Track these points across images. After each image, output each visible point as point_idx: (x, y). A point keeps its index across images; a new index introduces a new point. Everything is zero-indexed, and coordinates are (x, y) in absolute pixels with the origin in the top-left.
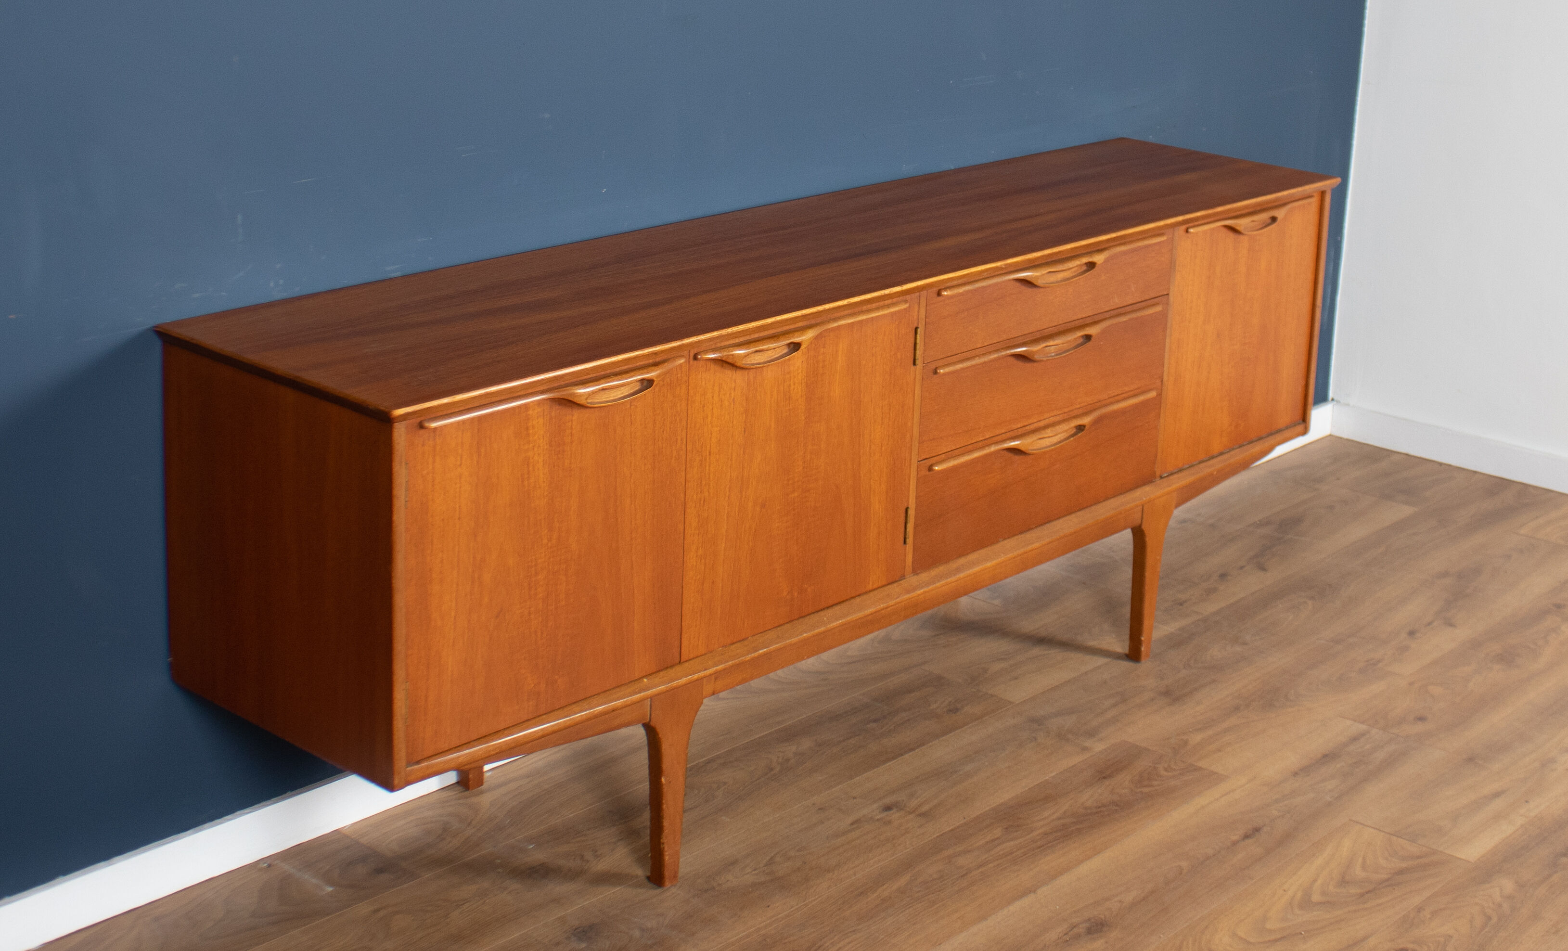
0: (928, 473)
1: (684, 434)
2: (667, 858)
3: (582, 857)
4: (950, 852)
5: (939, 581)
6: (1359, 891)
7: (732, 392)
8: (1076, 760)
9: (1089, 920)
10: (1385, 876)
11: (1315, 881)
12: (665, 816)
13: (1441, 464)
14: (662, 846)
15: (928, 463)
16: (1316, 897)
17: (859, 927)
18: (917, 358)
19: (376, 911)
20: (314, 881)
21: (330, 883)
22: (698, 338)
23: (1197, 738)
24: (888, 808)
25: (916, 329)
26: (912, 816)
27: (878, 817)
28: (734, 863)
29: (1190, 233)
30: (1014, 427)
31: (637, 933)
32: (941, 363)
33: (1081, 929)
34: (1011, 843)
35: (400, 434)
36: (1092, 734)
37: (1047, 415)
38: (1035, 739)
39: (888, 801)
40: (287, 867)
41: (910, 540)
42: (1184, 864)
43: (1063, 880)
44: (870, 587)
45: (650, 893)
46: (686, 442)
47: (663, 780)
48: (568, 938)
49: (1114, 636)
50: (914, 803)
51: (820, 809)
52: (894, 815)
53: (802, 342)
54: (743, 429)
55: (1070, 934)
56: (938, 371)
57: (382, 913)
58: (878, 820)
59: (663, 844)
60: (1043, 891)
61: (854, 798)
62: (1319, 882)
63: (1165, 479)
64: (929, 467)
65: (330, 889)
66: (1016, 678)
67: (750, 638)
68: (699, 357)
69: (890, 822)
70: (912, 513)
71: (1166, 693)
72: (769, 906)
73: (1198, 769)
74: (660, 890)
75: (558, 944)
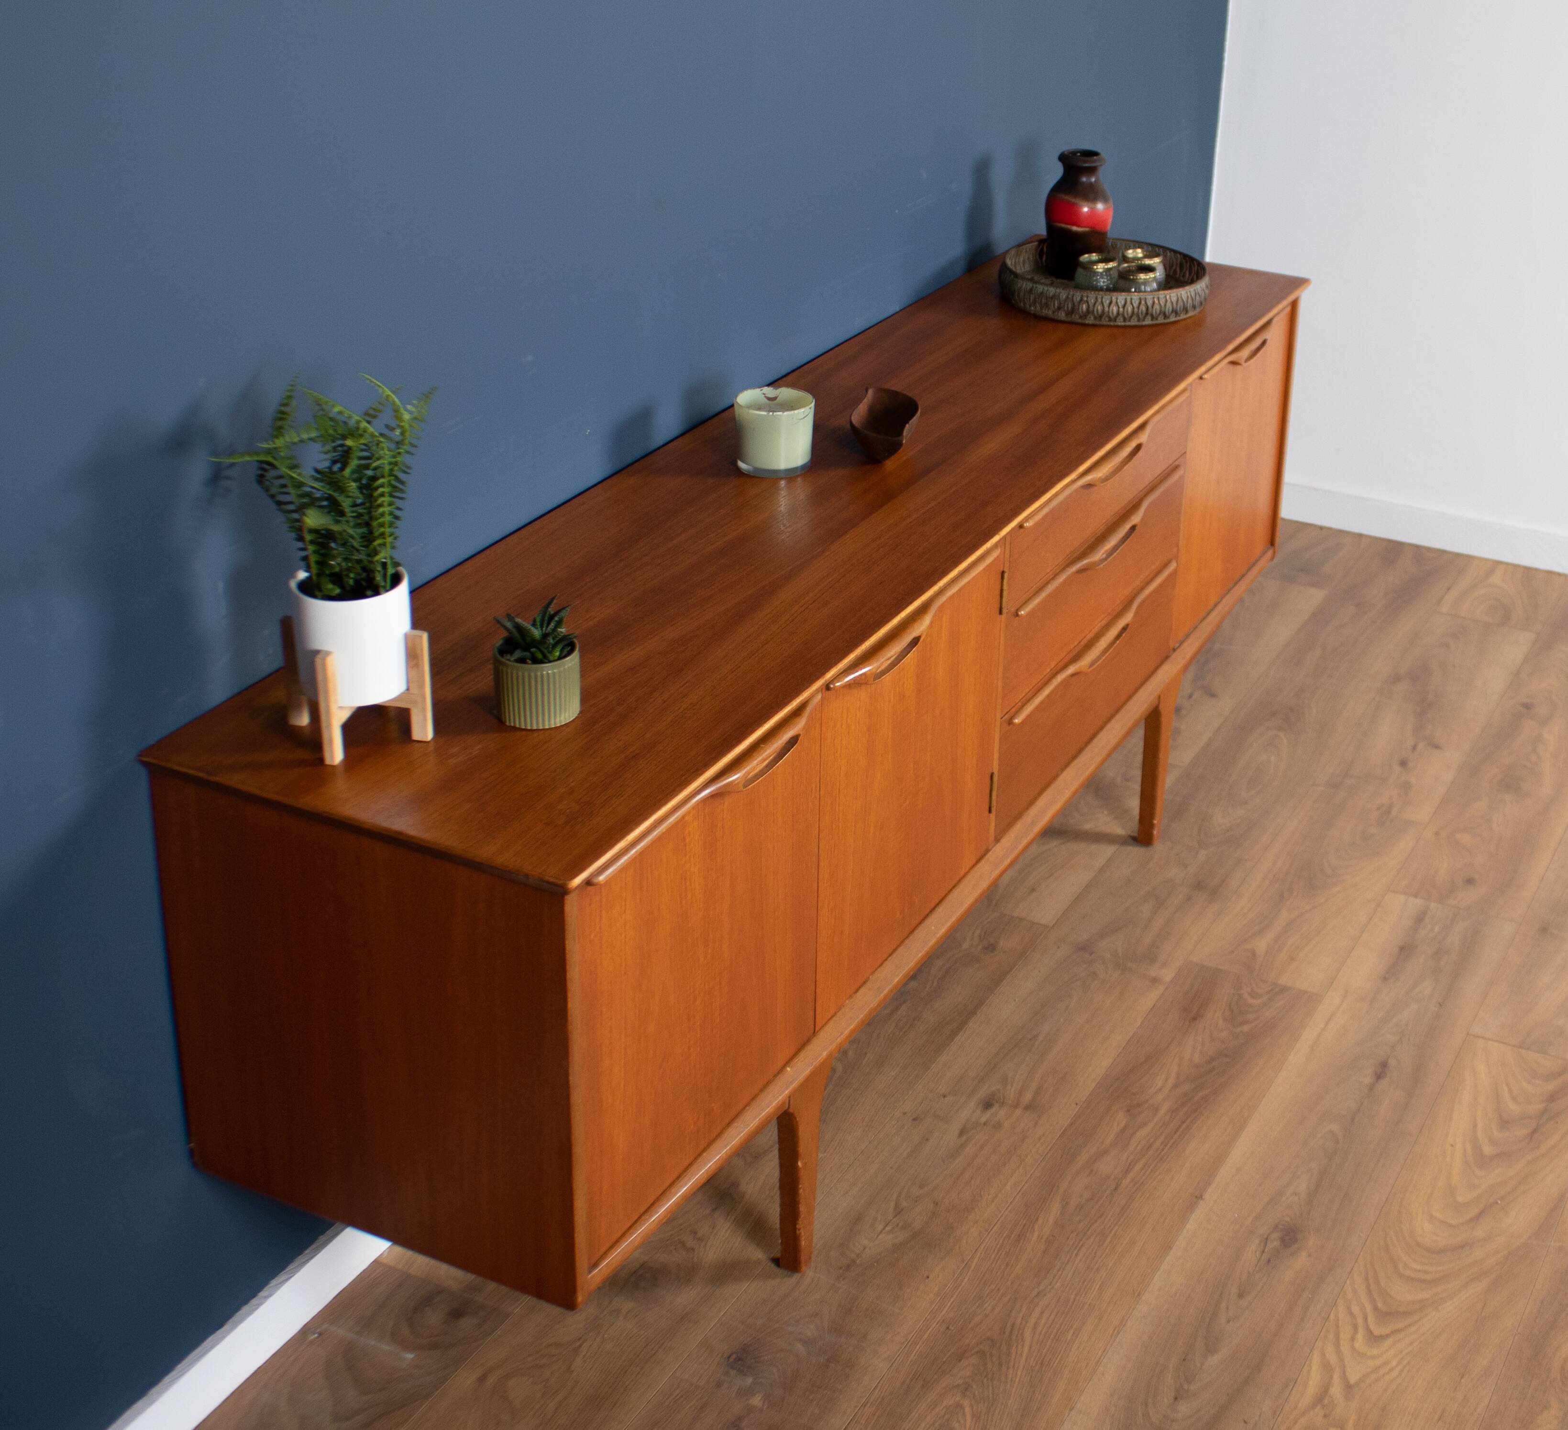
0: (1008, 729)
1: (818, 780)
2: (803, 1243)
3: (683, 1244)
4: (1083, 1157)
6: (1525, 1132)
7: (858, 712)
8: (1153, 996)
9: (1276, 1226)
10: (1540, 1106)
11: (1475, 1126)
12: (801, 1201)
14: (798, 1232)
15: (1010, 715)
16: (1488, 1150)
17: (1042, 1287)
18: (1003, 607)
19: (482, 1379)
20: (386, 1347)
21: (408, 1348)
22: (838, 668)
23: (1261, 945)
24: (987, 1105)
25: (1003, 573)
26: (1018, 1112)
27: (983, 1119)
28: (859, 1219)
29: (1205, 379)
30: (1072, 646)
31: (800, 1348)
32: (1021, 603)
33: (1274, 1243)
34: (1144, 1132)
35: (571, 905)
36: (1150, 958)
38: (1096, 974)
39: (982, 1093)
40: (341, 1332)
41: (993, 809)
42: (1335, 1127)
43: (1224, 1173)
45: (783, 1283)
46: (820, 788)
47: (800, 1164)
48: (726, 1373)
50: (1012, 1092)
51: (914, 1119)
52: (999, 1113)
53: (920, 634)
54: (866, 751)
55: (1266, 1250)
56: (1020, 613)
57: (491, 1380)
58: (984, 1124)
59: (799, 1230)
60: (1211, 1194)
61: (944, 1096)
62: (1480, 1126)
63: (1177, 651)
64: (1009, 721)
65: (410, 1356)
66: (1033, 890)
67: (870, 977)
68: (832, 686)
69: (998, 1126)
70: (995, 778)
71: (1199, 886)
72: (928, 1277)
73: (1284, 990)
74: (795, 1277)
75: (719, 1385)
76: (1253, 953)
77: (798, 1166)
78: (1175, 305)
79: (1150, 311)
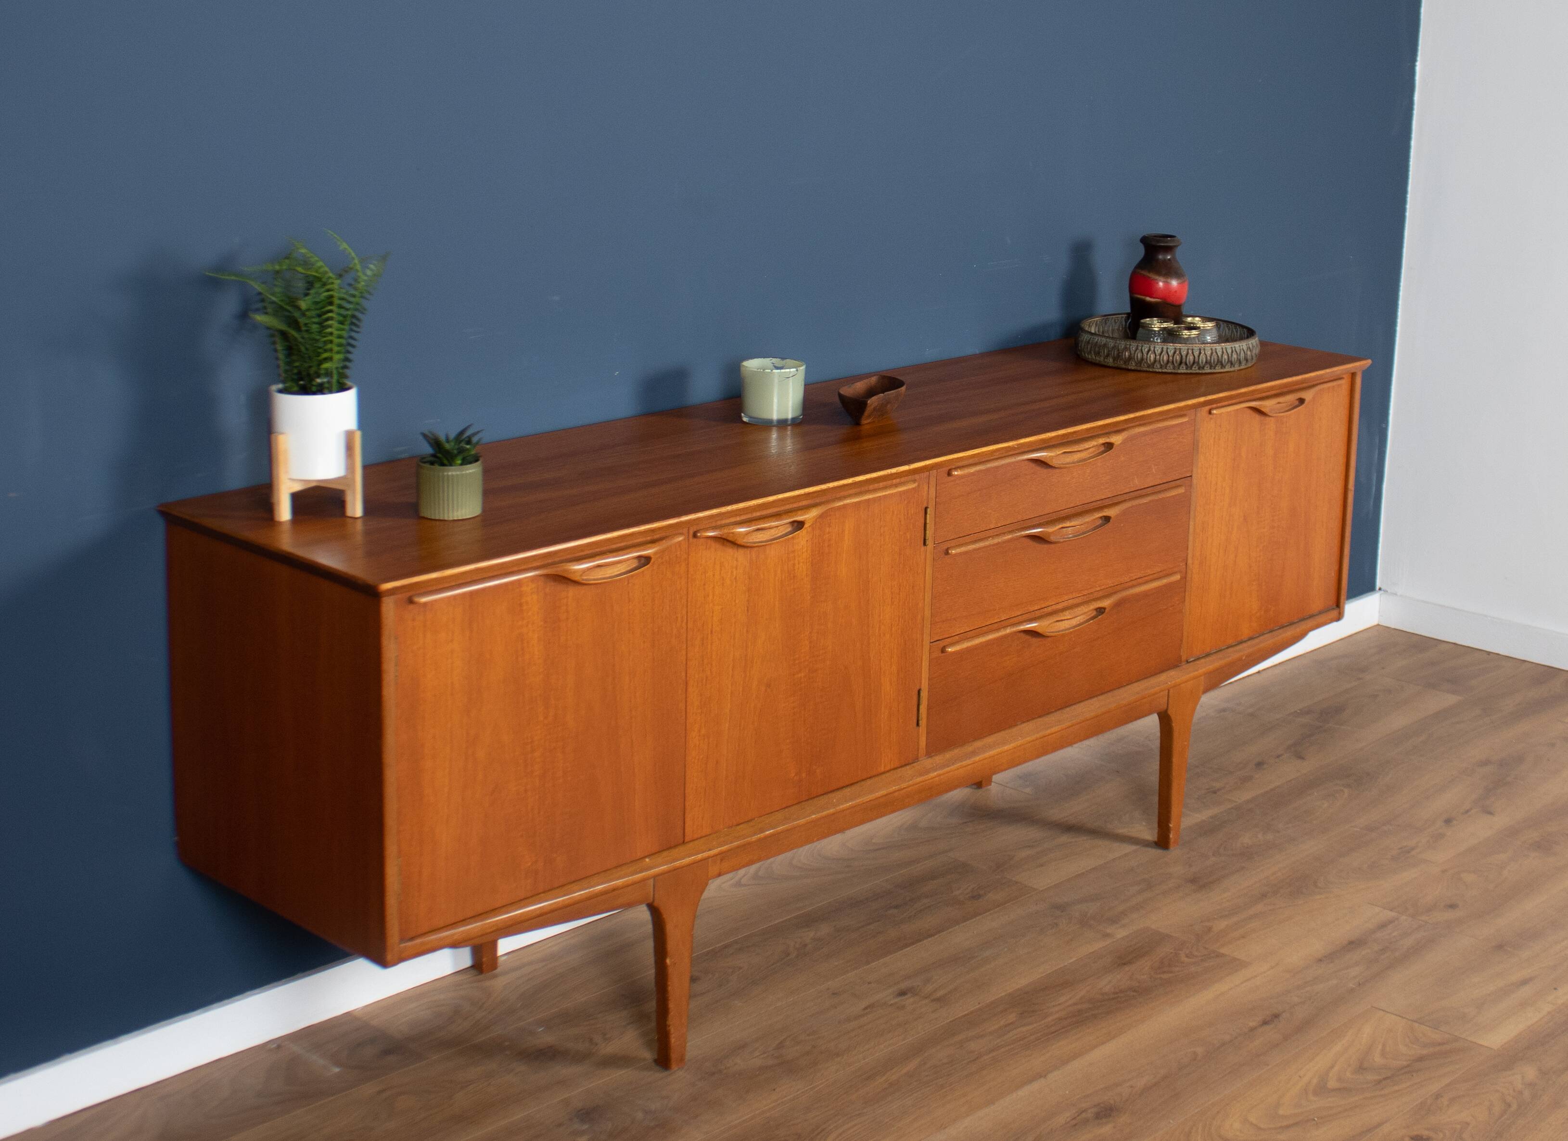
0: (941, 655)
1: (684, 612)
2: (673, 1040)
3: (591, 1040)
4: (961, 1037)
5: (953, 764)
6: (1377, 1077)
7: (734, 570)
8: (1098, 945)
9: (1099, 1104)
10: (1405, 1063)
11: (1332, 1067)
12: (670, 998)
13: (1489, 653)
14: (668, 1029)
15: (942, 644)
16: (1332, 1084)
17: (865, 1111)
18: (927, 538)
19: (381, 1092)
20: (321, 1062)
21: (337, 1064)
22: (697, 516)
23: (1222, 924)
24: (902, 993)
25: (926, 509)
26: (926, 1001)
27: (892, 1002)
28: (744, 1046)
29: (1214, 414)
30: (1032, 609)
31: (640, 1115)
32: (953, 543)
33: (1089, 1114)
34: (1024, 1029)
35: (389, 609)
36: (1114, 921)
37: (1066, 597)
38: (1057, 924)
39: (903, 986)
40: (295, 1048)
41: (923, 722)
42: (1200, 1050)
43: (1076, 1064)
44: (882, 769)
45: (658, 1075)
46: (687, 620)
47: (668, 961)
48: (571, 1120)
49: (1144, 823)
50: (929, 988)
51: (833, 994)
52: (909, 1000)
53: (805, 520)
54: (746, 609)
55: (1078, 1118)
56: (950, 552)
57: (387, 1094)
58: (891, 1005)
59: (669, 1026)
60: (1055, 1076)
61: (869, 983)
62: (1336, 1068)
63: (1192, 663)
64: (942, 650)
65: (337, 1070)
66: (1042, 866)
67: (756, 819)
68: (699, 534)
69: (903, 1007)
70: (924, 695)
71: (1193, 880)
72: (774, 1090)
73: (1220, 956)
74: (666, 1073)
75: (560, 1125)
76: (1210, 929)
77: (666, 963)
78: (1209, 358)
79: (1184, 360)
